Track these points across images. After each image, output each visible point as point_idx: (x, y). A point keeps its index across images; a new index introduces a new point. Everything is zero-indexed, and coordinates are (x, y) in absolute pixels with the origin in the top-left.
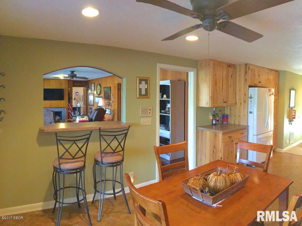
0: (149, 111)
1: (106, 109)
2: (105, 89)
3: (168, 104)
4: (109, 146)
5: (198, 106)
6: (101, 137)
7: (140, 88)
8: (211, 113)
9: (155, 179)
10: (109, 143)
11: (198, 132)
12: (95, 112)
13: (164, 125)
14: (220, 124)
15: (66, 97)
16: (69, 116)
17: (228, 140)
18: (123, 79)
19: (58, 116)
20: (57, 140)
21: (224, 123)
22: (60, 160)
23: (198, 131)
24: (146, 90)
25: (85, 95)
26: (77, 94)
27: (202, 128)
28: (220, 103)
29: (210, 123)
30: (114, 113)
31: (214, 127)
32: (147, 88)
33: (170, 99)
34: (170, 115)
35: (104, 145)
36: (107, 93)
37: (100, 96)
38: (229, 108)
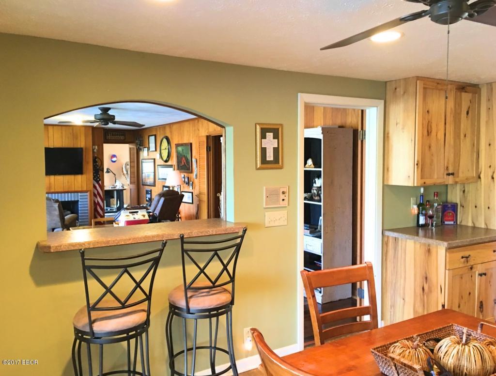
0: (282, 197)
1: (183, 193)
2: (180, 149)
3: (316, 180)
4: (202, 274)
5: (385, 183)
6: (185, 254)
7: (263, 146)
8: (415, 198)
9: (295, 342)
10: (202, 266)
11: (387, 244)
12: (159, 201)
13: (308, 225)
14: (437, 226)
15: (89, 167)
16: (96, 210)
17: (461, 265)
18: (227, 128)
19: (69, 212)
20: (85, 268)
21: (446, 223)
22: (91, 312)
23: (386, 239)
24: (276, 151)
25: (134, 162)
26: (114, 159)
27: (395, 235)
28: (438, 177)
29: (413, 224)
30: (200, 201)
31: (421, 232)
32: (276, 146)
33: (322, 169)
34: (322, 204)
35: (192, 271)
36: (184, 156)
37: (167, 164)
38: (458, 188)
